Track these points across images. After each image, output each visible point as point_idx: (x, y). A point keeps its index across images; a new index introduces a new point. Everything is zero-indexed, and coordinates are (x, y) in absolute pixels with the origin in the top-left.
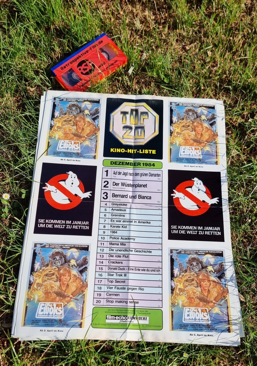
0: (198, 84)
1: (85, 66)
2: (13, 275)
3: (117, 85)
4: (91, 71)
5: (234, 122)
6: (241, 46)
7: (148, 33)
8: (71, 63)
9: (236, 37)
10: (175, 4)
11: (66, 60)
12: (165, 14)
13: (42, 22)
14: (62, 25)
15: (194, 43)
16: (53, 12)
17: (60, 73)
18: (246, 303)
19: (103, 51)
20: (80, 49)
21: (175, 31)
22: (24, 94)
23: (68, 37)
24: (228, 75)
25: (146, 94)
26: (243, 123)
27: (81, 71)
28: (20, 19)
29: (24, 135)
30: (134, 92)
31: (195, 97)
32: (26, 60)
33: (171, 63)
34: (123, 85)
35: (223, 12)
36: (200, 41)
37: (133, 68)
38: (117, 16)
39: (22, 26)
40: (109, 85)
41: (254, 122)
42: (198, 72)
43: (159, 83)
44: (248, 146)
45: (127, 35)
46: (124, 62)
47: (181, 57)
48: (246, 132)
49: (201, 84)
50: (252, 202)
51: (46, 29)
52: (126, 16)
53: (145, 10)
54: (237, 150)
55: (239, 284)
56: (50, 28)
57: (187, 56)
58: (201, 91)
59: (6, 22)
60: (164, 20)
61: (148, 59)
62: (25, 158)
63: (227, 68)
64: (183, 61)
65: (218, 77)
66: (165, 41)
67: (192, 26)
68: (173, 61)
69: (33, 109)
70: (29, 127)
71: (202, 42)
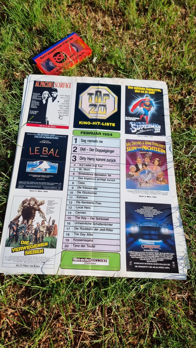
0: (146, 70)
1: (59, 56)
3: (84, 71)
4: (63, 60)
5: (175, 99)
6: (178, 42)
7: (108, 33)
8: (48, 54)
9: (174, 36)
10: (128, 12)
11: (44, 52)
12: (120, 19)
13: (26, 24)
14: (41, 26)
15: (143, 40)
16: (35, 16)
17: (40, 62)
18: (190, 241)
19: (73, 45)
20: (56, 44)
21: (128, 31)
22: (11, 77)
23: (46, 36)
24: (169, 64)
26: (183, 99)
27: (56, 60)
28: (9, 22)
29: (11, 108)
30: (98, 76)
31: (145, 79)
32: (13, 52)
33: (125, 55)
34: (89, 71)
35: (165, 18)
36: (147, 38)
37: (96, 58)
38: (84, 21)
39: (11, 26)
40: (78, 70)
41: (191, 99)
42: (146, 61)
43: (116, 69)
44: (187, 117)
45: (92, 34)
46: (89, 54)
47: (133, 50)
48: (184, 106)
49: (149, 70)
50: (191, 160)
51: (29, 30)
52: (91, 21)
53: (105, 16)
54: (179, 119)
55: (184, 225)
56: (32, 28)
57: (138, 49)
58: (149, 75)
60: (120, 23)
61: (108, 51)
62: (11, 126)
63: (168, 58)
64: (134, 53)
65: (162, 65)
66: (121, 38)
67: (141, 28)
68: (127, 53)
69: (18, 89)
70: (14, 102)
71: (149, 40)
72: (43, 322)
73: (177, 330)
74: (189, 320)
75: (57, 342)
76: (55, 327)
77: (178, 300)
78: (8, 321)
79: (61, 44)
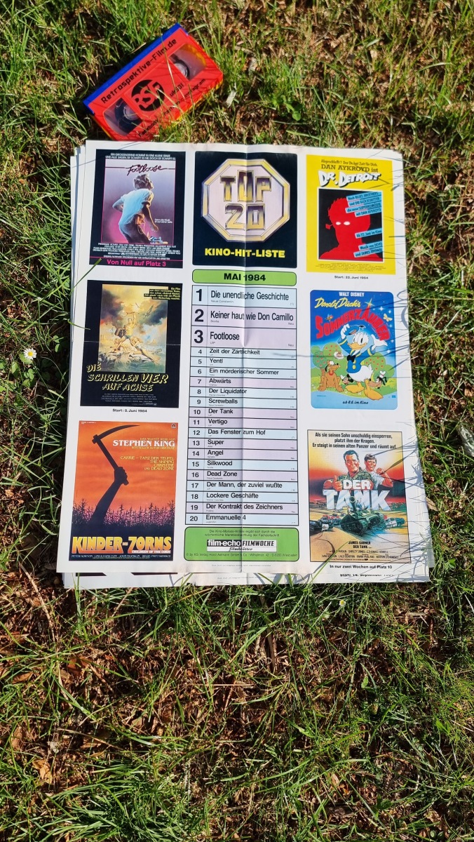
0: (353, 120)
1: (146, 92)
3: (207, 126)
5: (419, 193)
6: (432, 37)
8: (120, 87)
9: (422, 18)
11: (110, 81)
13: (59, 3)
14: (96, 7)
15: (346, 33)
17: (101, 108)
18: (437, 514)
19: (176, 59)
20: (135, 60)
21: (308, 9)
22: (38, 151)
24: (408, 99)
25: (260, 143)
26: (435, 194)
27: (139, 104)
29: (49, 236)
30: (239, 140)
31: (350, 146)
32: (35, 82)
34: (217, 127)
36: (357, 30)
37: (235, 94)
40: (193, 127)
41: (455, 193)
42: (353, 96)
43: (283, 119)
44: (444, 238)
45: (220, 23)
46: (217, 81)
47: (321, 64)
48: (439, 212)
49: (359, 119)
50: (449, 340)
51: (68, 17)
54: (425, 245)
55: (427, 483)
56: (74, 13)
57: (332, 62)
58: (359, 133)
61: (260, 72)
62: (54, 280)
63: (406, 84)
64: (325, 73)
65: (391, 105)
66: (291, 32)
68: (307, 73)
69: (58, 184)
70: (55, 220)
71: (360, 32)
72: (160, 670)
73: (406, 675)
74: (429, 657)
75: (188, 702)
76: (181, 677)
77: (410, 621)
78: (95, 671)
79: (148, 57)
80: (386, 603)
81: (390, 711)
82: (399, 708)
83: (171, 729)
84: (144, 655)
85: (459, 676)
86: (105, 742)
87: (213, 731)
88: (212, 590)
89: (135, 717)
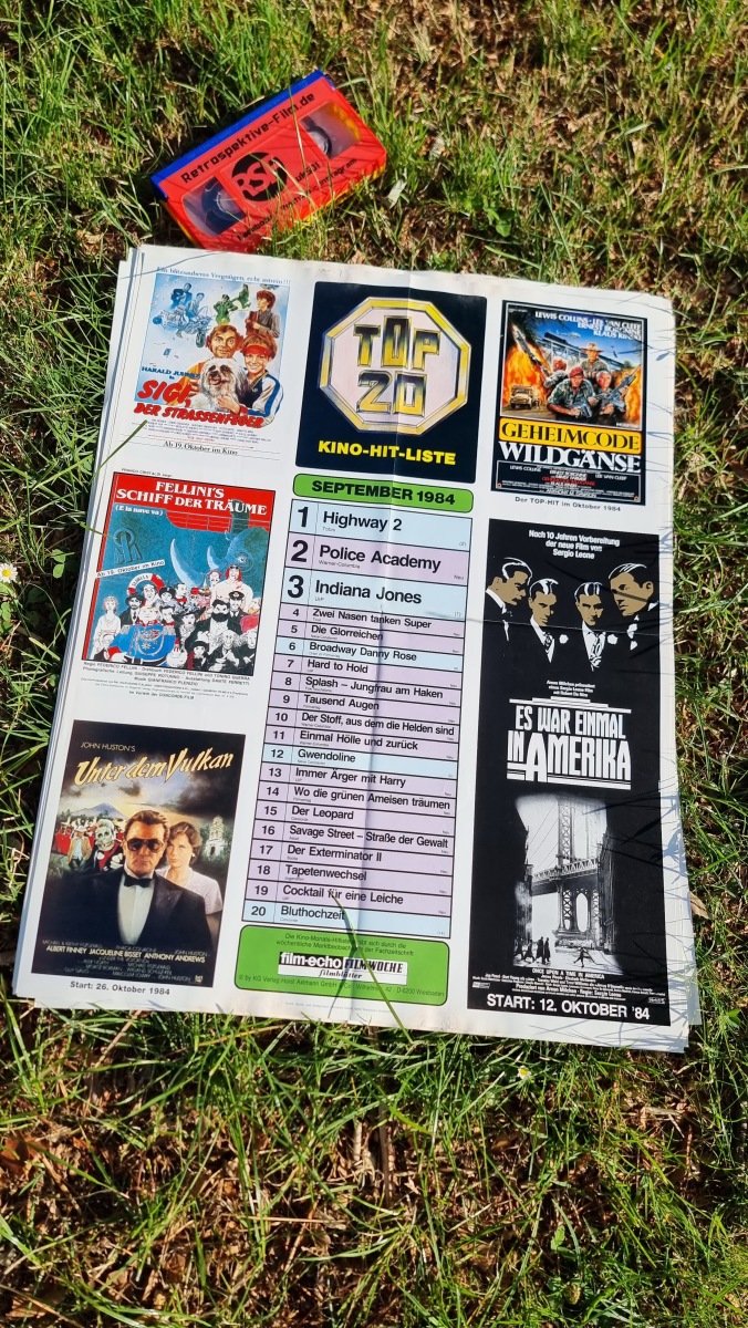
0: (597, 243)
1: (257, 171)
2: (20, 811)
3: (352, 235)
5: (703, 368)
6: (735, 128)
7: (453, 75)
8: (215, 161)
9: (720, 98)
11: (200, 149)
12: (507, 16)
13: (131, 28)
14: (191, 39)
15: (594, 111)
17: (181, 191)
18: (709, 923)
19: (313, 127)
20: (245, 119)
21: (536, 70)
22: (68, 251)
23: (207, 79)
24: (691, 220)
25: (438, 269)
26: (730, 372)
27: (243, 188)
28: (62, 13)
29: (65, 382)
30: (404, 262)
31: (589, 284)
32: (76, 145)
33: (519, 174)
34: (369, 237)
35: (687, 19)
36: (612, 107)
37: (404, 185)
38: (360, 17)
39: (67, 37)
40: (328, 233)
42: (599, 207)
43: (480, 235)
44: (740, 445)
45: (389, 79)
46: (376, 165)
47: (550, 154)
48: (735, 400)
49: (607, 243)
50: (742, 616)
51: (142, 50)
52: (389, 17)
54: (708, 454)
55: (693, 864)
56: (154, 45)
57: (569, 152)
58: (605, 265)
59: (19, 23)
60: (505, 33)
61: (450, 157)
62: (66, 456)
63: (689, 196)
64: (555, 169)
65: (662, 224)
66: (504, 102)
67: (589, 58)
68: (525, 167)
69: (94, 302)
70: (80, 358)
71: (618, 112)
72: (173, 1176)
73: (637, 1231)
74: (682, 1198)
75: (219, 1247)
76: (211, 1194)
77: (650, 1124)
78: (51, 1167)
79: (266, 118)
80: (606, 1084)
81: (603, 1300)
82: (619, 1296)
83: (180, 1295)
84: (145, 1144)
85: (738, 1240)
86: (52, 1311)
87: (260, 1309)
88: (285, 1030)
89: (116, 1267)
